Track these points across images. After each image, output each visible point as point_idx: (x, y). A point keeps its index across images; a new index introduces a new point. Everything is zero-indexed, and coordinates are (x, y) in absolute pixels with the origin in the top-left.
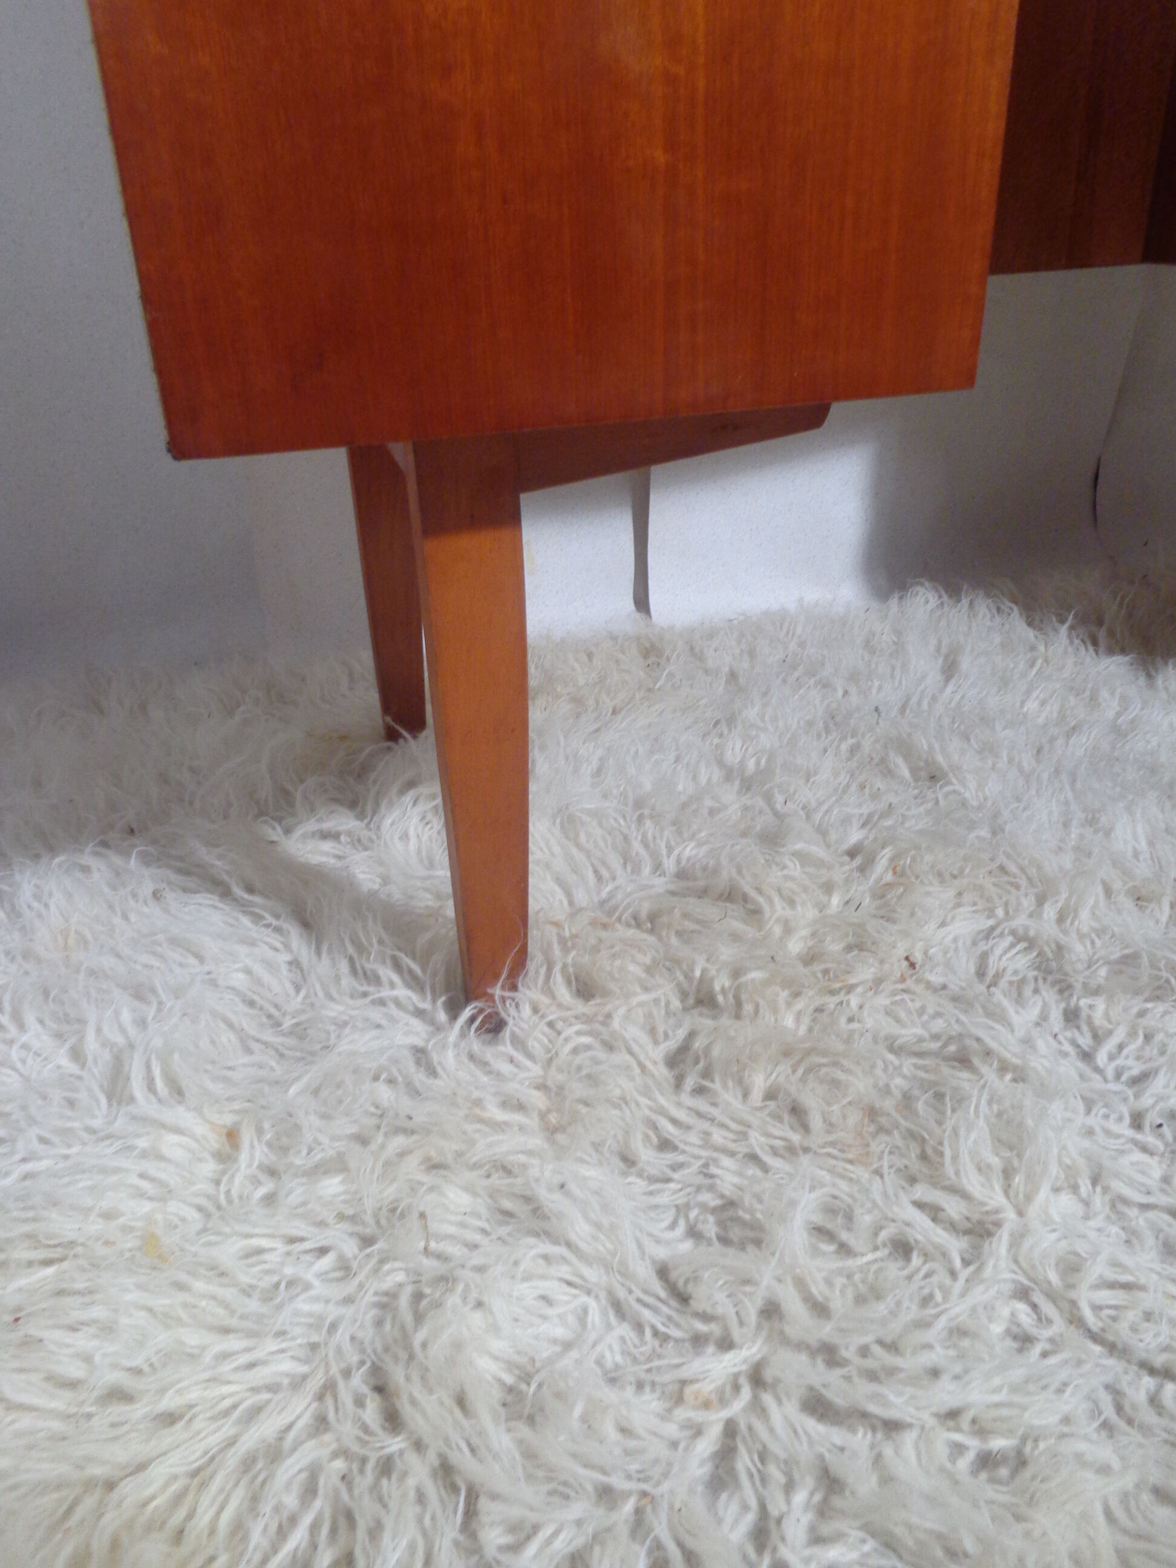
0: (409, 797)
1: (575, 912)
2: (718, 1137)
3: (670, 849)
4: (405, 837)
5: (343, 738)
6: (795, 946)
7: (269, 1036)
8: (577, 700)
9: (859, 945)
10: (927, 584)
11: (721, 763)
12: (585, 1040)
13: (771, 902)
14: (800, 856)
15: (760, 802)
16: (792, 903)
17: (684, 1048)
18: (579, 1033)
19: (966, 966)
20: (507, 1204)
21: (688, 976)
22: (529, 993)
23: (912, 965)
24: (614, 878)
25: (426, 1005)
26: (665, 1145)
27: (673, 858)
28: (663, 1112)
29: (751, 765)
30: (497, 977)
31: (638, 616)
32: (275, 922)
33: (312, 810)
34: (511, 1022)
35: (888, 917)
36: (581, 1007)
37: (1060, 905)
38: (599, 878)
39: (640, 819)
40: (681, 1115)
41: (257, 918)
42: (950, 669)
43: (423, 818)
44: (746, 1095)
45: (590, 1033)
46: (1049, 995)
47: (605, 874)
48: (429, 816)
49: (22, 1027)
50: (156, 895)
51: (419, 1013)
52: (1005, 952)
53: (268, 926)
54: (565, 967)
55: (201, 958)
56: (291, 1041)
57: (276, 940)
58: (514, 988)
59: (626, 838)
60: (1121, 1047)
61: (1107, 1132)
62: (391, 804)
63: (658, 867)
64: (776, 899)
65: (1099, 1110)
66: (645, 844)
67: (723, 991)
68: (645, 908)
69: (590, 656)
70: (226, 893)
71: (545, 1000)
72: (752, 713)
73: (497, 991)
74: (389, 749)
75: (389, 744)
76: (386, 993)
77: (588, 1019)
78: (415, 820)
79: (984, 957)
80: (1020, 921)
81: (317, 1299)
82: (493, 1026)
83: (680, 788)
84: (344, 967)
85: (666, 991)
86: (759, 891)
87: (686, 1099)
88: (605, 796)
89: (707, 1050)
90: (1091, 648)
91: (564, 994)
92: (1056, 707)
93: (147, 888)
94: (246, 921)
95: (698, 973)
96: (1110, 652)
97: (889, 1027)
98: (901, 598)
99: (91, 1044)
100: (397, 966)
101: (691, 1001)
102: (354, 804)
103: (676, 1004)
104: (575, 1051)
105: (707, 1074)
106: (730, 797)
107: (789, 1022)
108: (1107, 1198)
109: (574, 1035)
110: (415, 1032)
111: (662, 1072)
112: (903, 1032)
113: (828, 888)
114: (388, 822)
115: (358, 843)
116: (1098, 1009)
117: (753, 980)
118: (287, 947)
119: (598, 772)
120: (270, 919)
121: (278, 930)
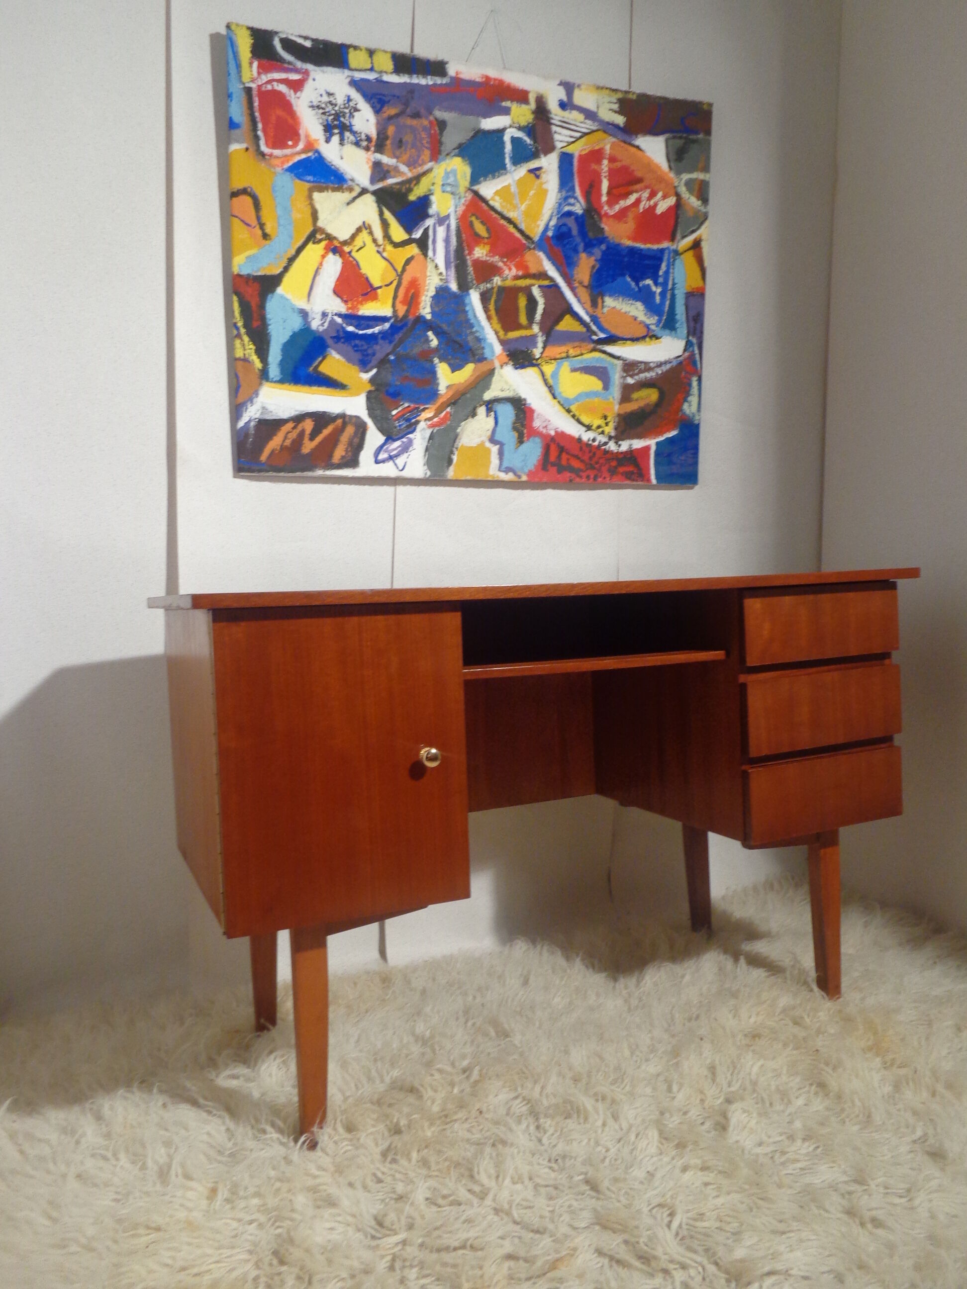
0: (272, 1056)
1: (346, 1099)
2: (398, 1176)
3: (388, 1074)
4: (270, 1075)
5: (237, 1031)
6: (436, 1108)
7: (219, 1158)
8: (349, 1007)
9: (461, 1106)
10: (523, 938)
11: (413, 1034)
12: (349, 1148)
13: (426, 1089)
14: (440, 1071)
15: (428, 1050)
16: (436, 1091)
17: (388, 1149)
18: (347, 1145)
19: (502, 1111)
20: (319, 1203)
21: (391, 1122)
22: (328, 1130)
23: (481, 1112)
24: (363, 1087)
25: (285, 1140)
26: (380, 1181)
27: (389, 1077)
28: (378, 1169)
29: (428, 1033)
30: (315, 1123)
31: (381, 961)
32: (219, 1113)
33: (227, 1066)
34: (320, 1141)
35: (474, 1094)
36: (349, 1136)
37: (541, 1085)
38: (357, 1088)
39: (375, 1060)
40: (385, 1170)
41: (209, 1112)
42: (526, 982)
43: (279, 1066)
44: (410, 1160)
45: (351, 1145)
46: (531, 1120)
47: (360, 1086)
48: (281, 1065)
49: (117, 1159)
50: (164, 1105)
51: (282, 1144)
52: (518, 1104)
53: (215, 1115)
54: (341, 1121)
55: (186, 1129)
56: (229, 1160)
57: (219, 1121)
58: (321, 1128)
59: (370, 1071)
60: (553, 1135)
61: (539, 1164)
62: (263, 1061)
63: (382, 1081)
64: (429, 1090)
65: (537, 1156)
66: (377, 1071)
67: (404, 1126)
68: (376, 1097)
69: (355, 984)
70: (195, 1103)
71: (333, 1133)
72: (428, 1009)
73: (315, 1129)
74: (259, 1036)
75: (258, 1033)
76: (268, 1136)
77: (351, 1140)
78: (275, 1068)
79: (509, 1109)
80: (525, 1093)
81: (251, 1235)
82: (313, 1146)
83: (395, 1046)
84: (249, 1128)
85: (381, 1127)
86: (422, 1086)
87: (387, 1165)
88: (361, 1051)
89: (396, 1147)
90: (591, 970)
91: (341, 1130)
92: (568, 1000)
93: (160, 1103)
94: (204, 1115)
95: (395, 1120)
96: (600, 970)
97: (468, 1135)
98: (511, 946)
99: (150, 1164)
100: (273, 1125)
101: (392, 1132)
102: (245, 1062)
103: (386, 1134)
104: (345, 1152)
105: (395, 1154)
106: (416, 1049)
107: (429, 1134)
108: (534, 1184)
109: (346, 1146)
110: (282, 1151)
111: (378, 1157)
112: (473, 1136)
113: (452, 1084)
114: (263, 1068)
115: (248, 1080)
116: (547, 1123)
117: (414, 1118)
118: (224, 1123)
119: (358, 1041)
120: (215, 1112)
121: (220, 1117)
